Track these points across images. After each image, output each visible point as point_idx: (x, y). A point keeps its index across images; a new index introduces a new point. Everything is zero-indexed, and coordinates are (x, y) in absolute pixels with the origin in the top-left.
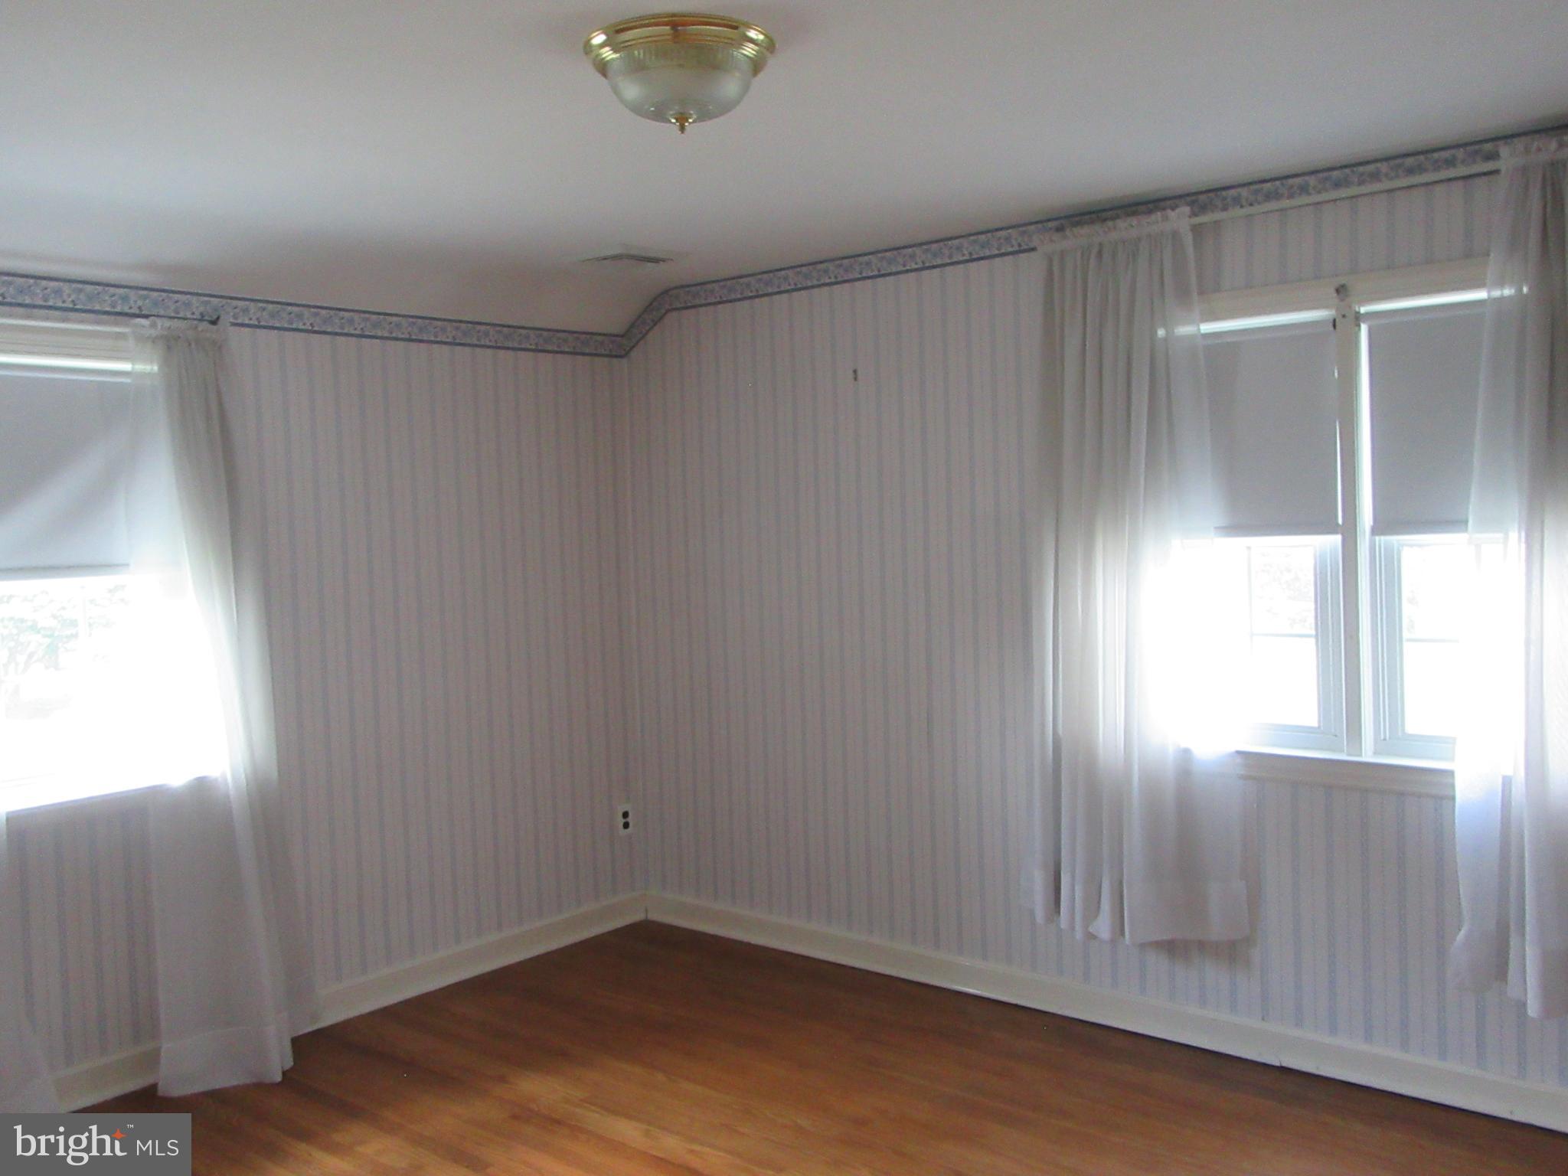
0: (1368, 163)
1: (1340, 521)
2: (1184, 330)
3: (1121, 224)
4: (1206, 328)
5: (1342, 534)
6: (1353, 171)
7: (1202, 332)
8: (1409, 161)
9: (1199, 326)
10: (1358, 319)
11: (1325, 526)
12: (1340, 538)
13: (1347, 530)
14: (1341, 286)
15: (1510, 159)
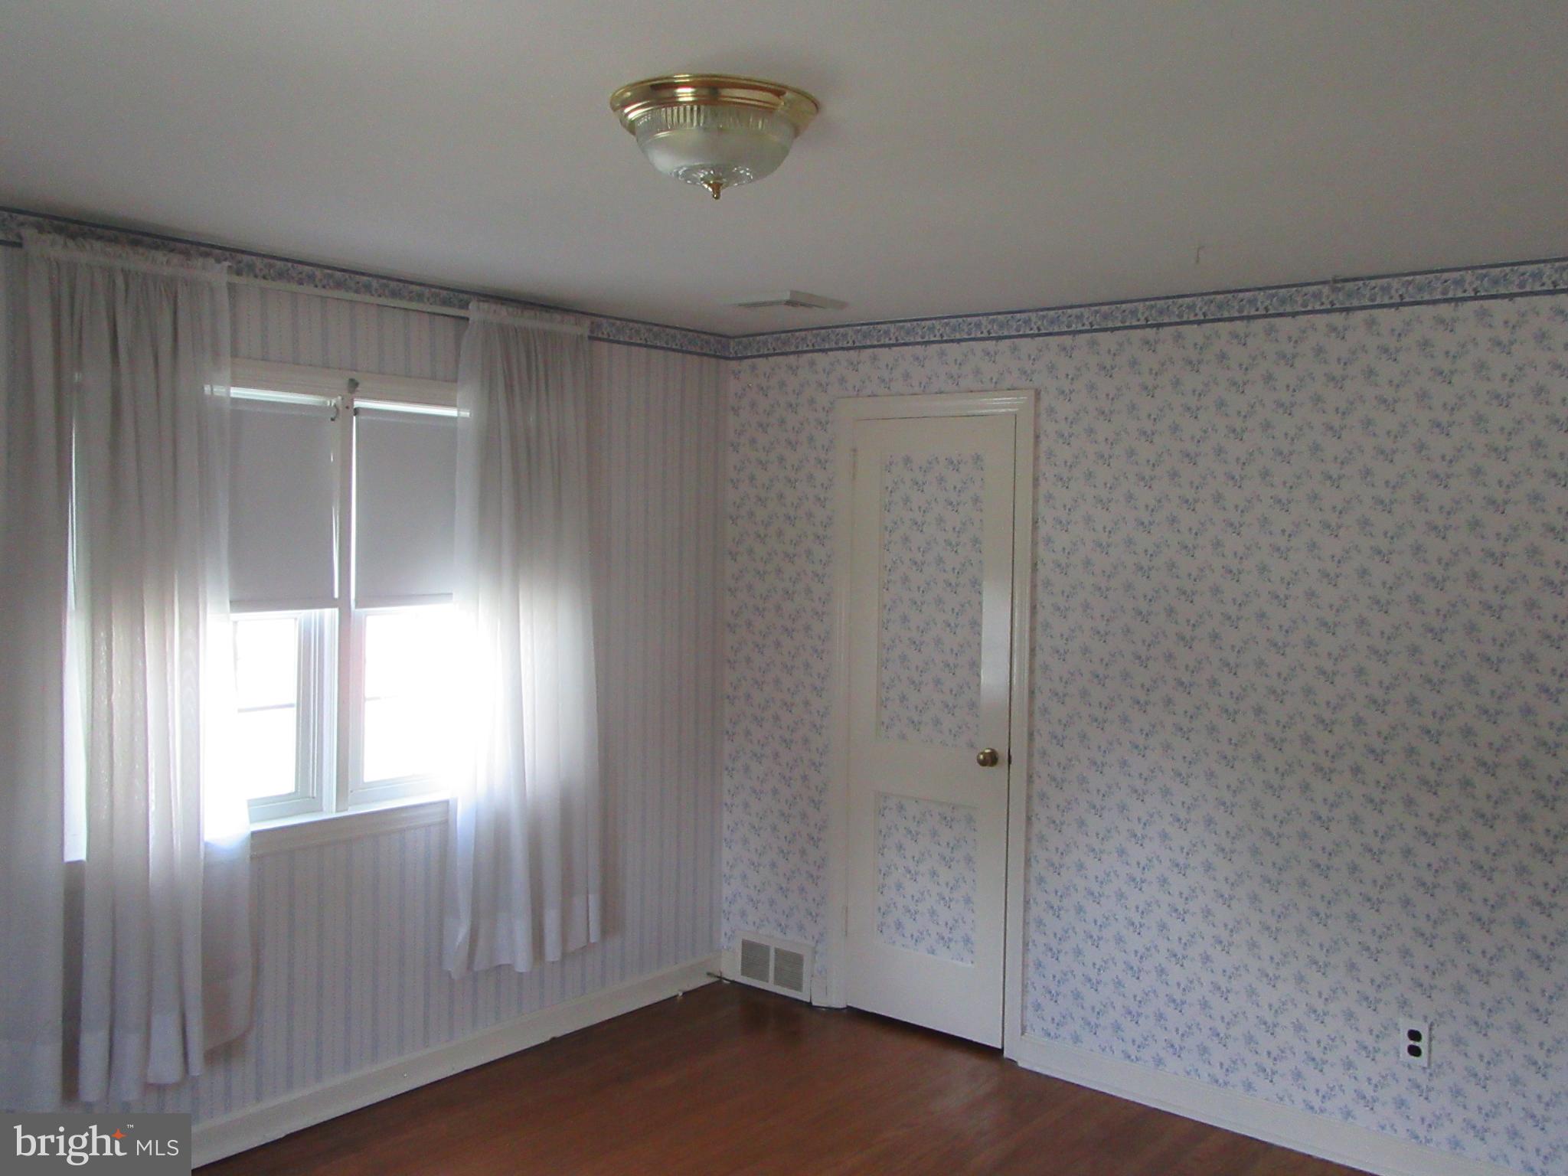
0: (363, 274)
1: (336, 595)
2: (219, 390)
3: (160, 256)
4: (237, 392)
5: (340, 609)
6: (350, 277)
7: (232, 395)
8: (393, 284)
9: (229, 389)
10: (356, 411)
11: (323, 599)
12: (336, 611)
13: (343, 604)
14: (352, 380)
15: (476, 312)
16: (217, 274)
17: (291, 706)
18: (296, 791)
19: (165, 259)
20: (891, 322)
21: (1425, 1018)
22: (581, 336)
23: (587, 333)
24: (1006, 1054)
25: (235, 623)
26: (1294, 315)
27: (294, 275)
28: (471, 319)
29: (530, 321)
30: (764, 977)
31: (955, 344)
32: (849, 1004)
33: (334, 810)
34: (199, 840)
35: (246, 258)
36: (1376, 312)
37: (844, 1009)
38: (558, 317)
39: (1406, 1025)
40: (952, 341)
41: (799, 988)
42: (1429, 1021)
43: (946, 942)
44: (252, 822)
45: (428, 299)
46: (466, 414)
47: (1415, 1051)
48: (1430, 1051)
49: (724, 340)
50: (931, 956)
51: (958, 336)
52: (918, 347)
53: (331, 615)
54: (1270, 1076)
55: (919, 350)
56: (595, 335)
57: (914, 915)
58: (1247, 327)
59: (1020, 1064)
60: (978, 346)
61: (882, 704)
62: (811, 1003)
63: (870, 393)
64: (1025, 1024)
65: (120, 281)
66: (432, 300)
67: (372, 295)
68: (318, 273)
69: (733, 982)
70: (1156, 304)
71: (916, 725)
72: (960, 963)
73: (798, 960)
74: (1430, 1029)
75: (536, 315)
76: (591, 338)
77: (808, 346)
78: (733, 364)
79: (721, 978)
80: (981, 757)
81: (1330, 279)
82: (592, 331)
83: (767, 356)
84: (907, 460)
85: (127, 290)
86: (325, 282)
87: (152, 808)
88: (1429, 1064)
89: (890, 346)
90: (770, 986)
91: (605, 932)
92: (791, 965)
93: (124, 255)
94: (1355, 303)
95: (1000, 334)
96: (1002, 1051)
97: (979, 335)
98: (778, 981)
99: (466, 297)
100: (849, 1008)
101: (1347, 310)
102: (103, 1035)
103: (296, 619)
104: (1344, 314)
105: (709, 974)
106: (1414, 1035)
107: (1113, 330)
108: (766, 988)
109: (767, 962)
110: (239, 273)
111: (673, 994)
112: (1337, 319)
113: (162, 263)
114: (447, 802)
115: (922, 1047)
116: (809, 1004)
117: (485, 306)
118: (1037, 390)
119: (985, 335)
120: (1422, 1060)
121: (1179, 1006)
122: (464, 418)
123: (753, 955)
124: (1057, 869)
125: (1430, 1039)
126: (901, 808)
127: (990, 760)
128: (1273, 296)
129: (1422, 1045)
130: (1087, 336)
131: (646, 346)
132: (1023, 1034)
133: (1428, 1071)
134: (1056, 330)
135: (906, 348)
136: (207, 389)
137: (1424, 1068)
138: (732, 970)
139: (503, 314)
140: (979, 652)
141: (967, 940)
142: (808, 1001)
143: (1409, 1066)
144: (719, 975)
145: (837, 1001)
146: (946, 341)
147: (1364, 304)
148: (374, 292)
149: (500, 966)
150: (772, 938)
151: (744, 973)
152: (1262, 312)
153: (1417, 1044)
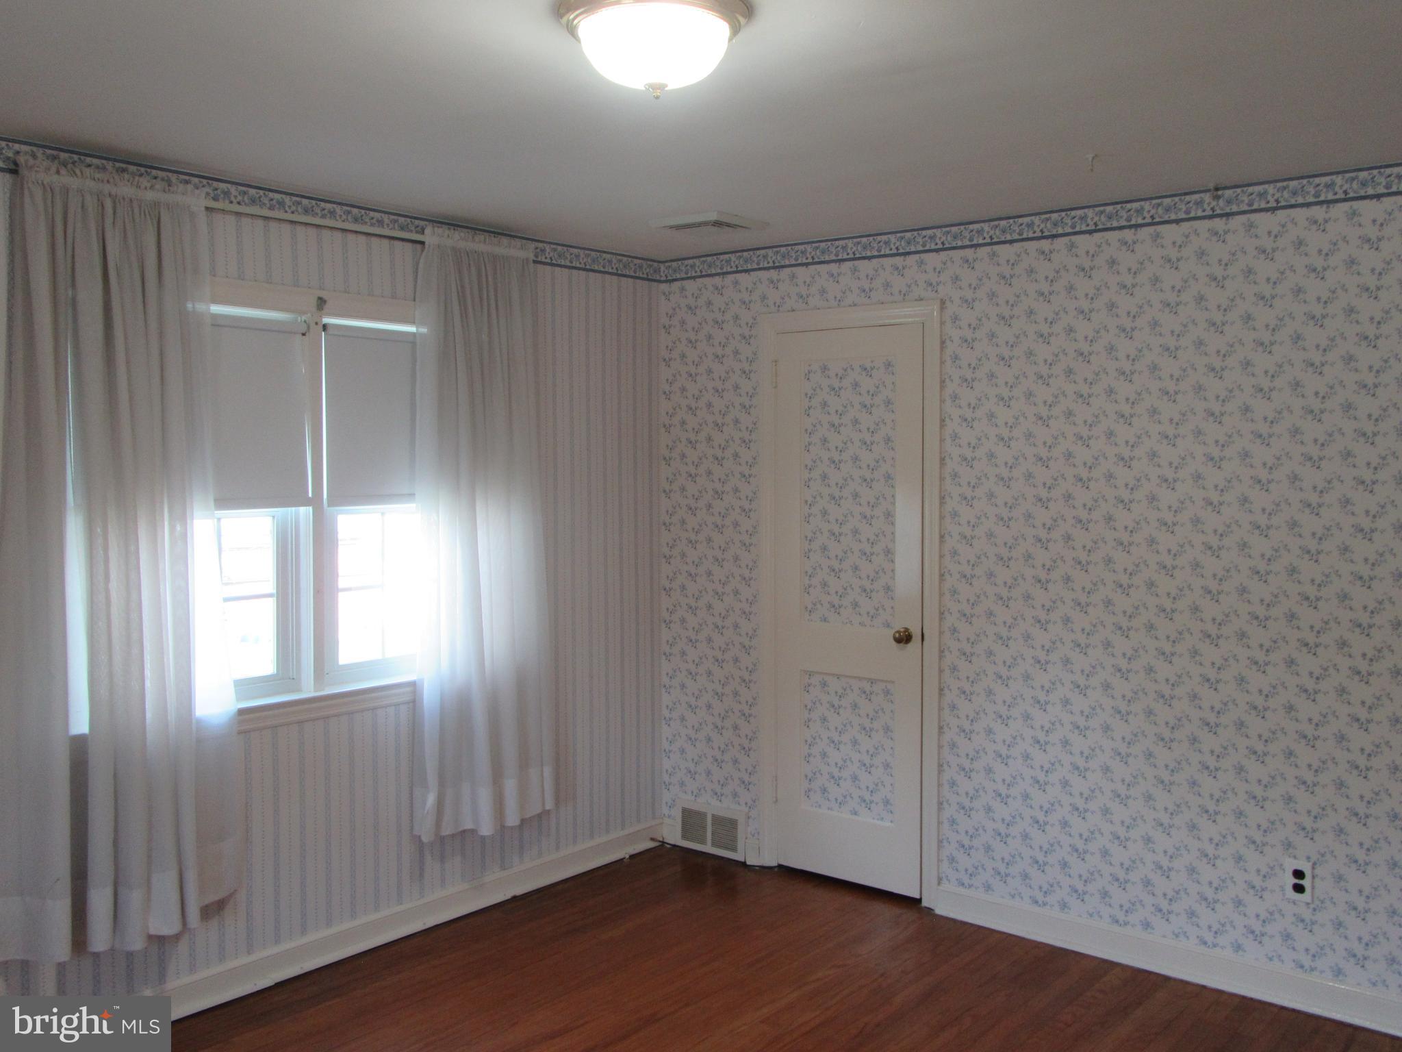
0: (328, 201)
1: (310, 495)
2: (200, 307)
3: (144, 183)
4: (216, 309)
5: (314, 507)
6: (316, 204)
7: (213, 312)
8: (355, 211)
9: (210, 306)
10: (325, 327)
11: (298, 498)
12: (310, 509)
13: (315, 502)
14: (320, 299)
15: (431, 236)
16: (196, 200)
17: (270, 595)
18: (277, 674)
19: (149, 185)
20: (808, 243)
21: (1308, 858)
22: (527, 259)
23: (532, 256)
24: (925, 903)
25: (219, 520)
26: (1177, 221)
27: (267, 202)
28: (427, 243)
29: (481, 245)
30: (703, 842)
31: (867, 261)
32: (781, 863)
33: (312, 690)
34: (191, 715)
35: (223, 186)
36: (1253, 217)
37: (775, 867)
38: (505, 240)
39: (1292, 864)
40: (864, 258)
41: (734, 849)
42: (1312, 861)
43: (868, 805)
44: (239, 699)
45: (388, 225)
46: (424, 330)
47: (1299, 889)
48: (1313, 888)
49: (655, 264)
50: (854, 817)
51: (869, 254)
52: (833, 265)
53: (305, 512)
54: (1166, 915)
55: (833, 267)
56: (539, 259)
57: (837, 781)
58: (1135, 235)
59: (938, 911)
60: (888, 262)
61: (807, 590)
62: (745, 862)
63: (790, 309)
64: (941, 875)
65: (108, 204)
66: (391, 226)
67: (337, 220)
68: (287, 199)
69: (674, 846)
70: (1050, 217)
71: (836, 608)
72: (879, 822)
73: (733, 824)
74: (1313, 868)
75: (485, 239)
76: (535, 262)
77: (731, 267)
78: (664, 286)
79: (663, 842)
80: (897, 635)
81: (1212, 188)
82: (536, 256)
83: (694, 278)
84: (825, 369)
85: (115, 213)
86: (294, 208)
87: (148, 684)
88: (1313, 901)
89: (807, 265)
90: (708, 848)
91: (557, 802)
92: (727, 828)
93: (111, 180)
94: (1235, 208)
95: (908, 250)
96: (919, 901)
97: (888, 252)
98: (714, 844)
99: (422, 223)
100: (780, 866)
101: (1228, 215)
102: (108, 891)
103: (274, 517)
104: (1224, 219)
105: (652, 839)
106: (1299, 874)
107: (1011, 242)
108: (704, 850)
109: (704, 828)
110: (215, 199)
111: (622, 857)
112: (1218, 224)
113: (146, 188)
114: (413, 684)
115: (847, 899)
116: (744, 864)
117: (439, 231)
118: (942, 300)
119: (894, 251)
120: (1306, 897)
121: (1081, 854)
122: (421, 335)
123: (692, 821)
124: (968, 734)
125: (1313, 877)
126: (824, 684)
127: (904, 638)
128: (1159, 205)
129: (1306, 883)
130: (988, 249)
131: (584, 270)
132: (939, 884)
133: (1312, 906)
134: (960, 243)
135: (822, 266)
136: (189, 306)
137: (1308, 904)
138: (673, 835)
139: (457, 239)
140: (893, 541)
141: (887, 802)
142: (743, 860)
143: (1294, 903)
144: (661, 839)
145: (770, 860)
146: (859, 259)
147: (1243, 209)
148: (338, 218)
149: (464, 831)
150: (710, 806)
151: (684, 837)
152: (1148, 220)
153: (1301, 882)
